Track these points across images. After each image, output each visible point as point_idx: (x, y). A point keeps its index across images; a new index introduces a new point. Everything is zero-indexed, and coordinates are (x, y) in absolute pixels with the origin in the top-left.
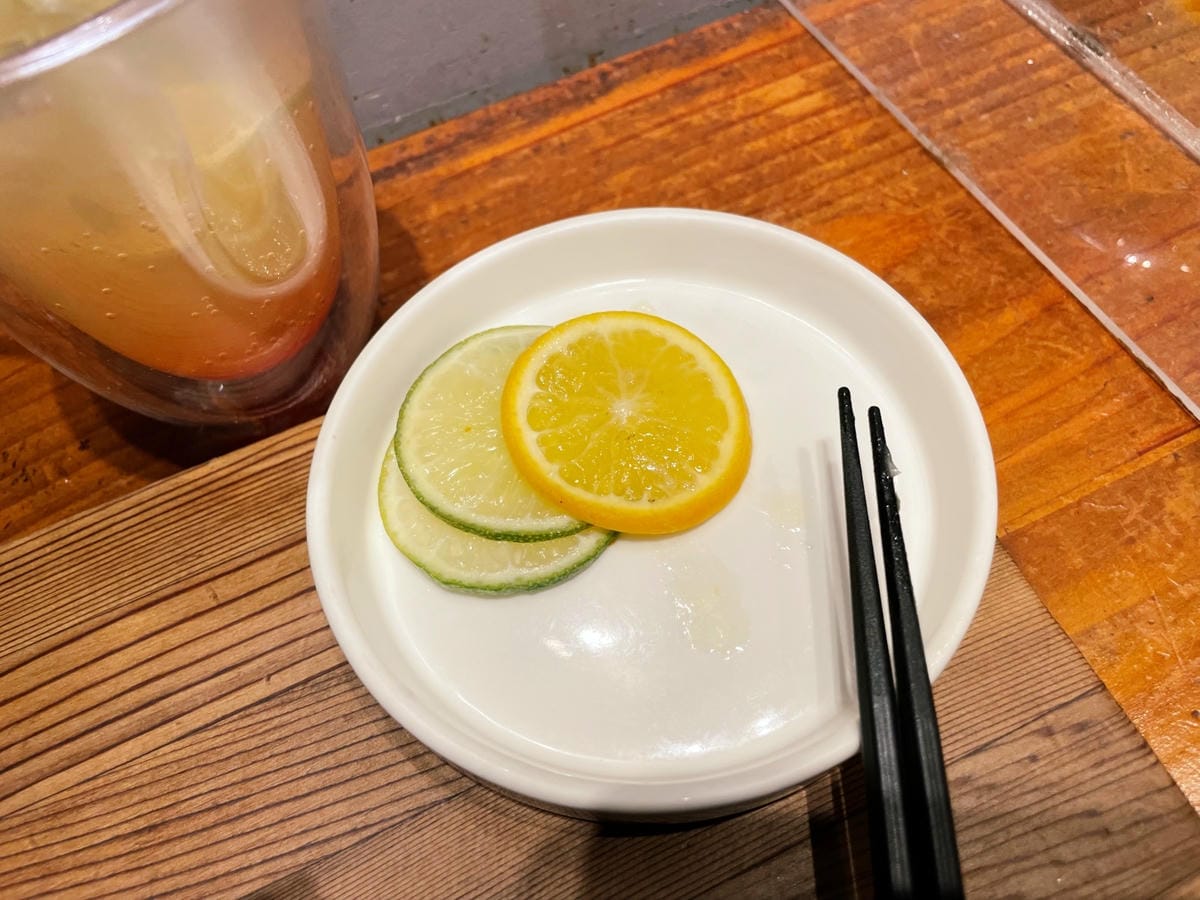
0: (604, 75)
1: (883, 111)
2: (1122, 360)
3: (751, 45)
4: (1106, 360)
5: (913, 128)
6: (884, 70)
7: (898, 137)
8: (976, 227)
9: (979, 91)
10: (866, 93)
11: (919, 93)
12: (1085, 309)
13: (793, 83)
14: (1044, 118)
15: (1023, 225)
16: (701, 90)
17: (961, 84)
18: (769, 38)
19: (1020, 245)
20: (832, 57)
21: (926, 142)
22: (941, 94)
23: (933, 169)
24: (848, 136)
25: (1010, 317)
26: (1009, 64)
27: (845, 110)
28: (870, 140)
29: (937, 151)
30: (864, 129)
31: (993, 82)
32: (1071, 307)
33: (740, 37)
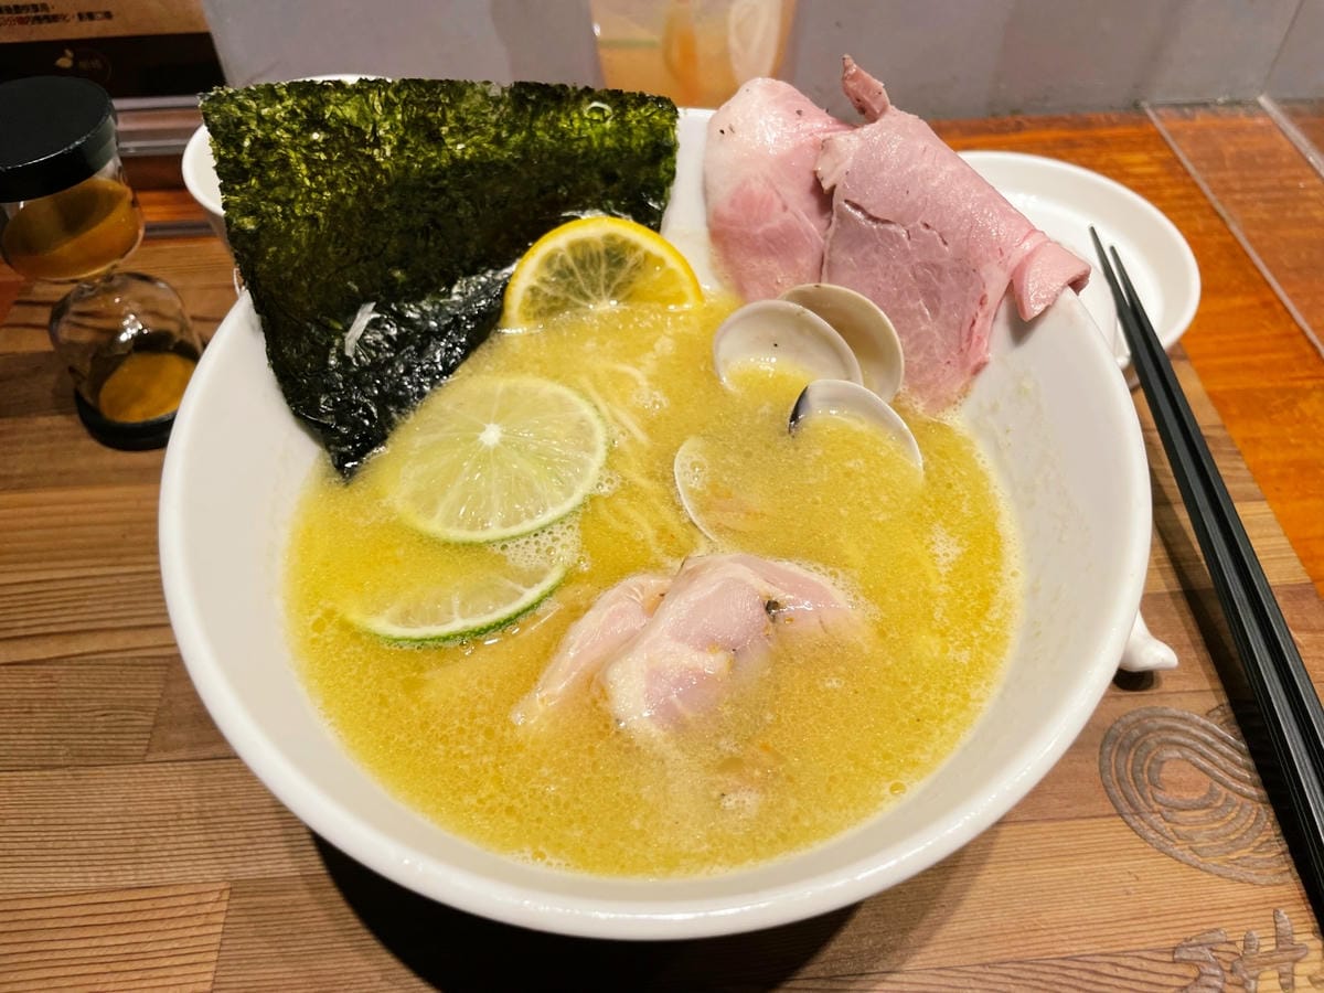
0: (1019, 123)
1: (1195, 185)
2: (1300, 340)
3: (1120, 131)
4: (1290, 336)
5: (1212, 198)
6: (1204, 164)
7: (1201, 201)
8: (1234, 256)
9: (1262, 190)
10: (1187, 174)
11: (1222, 181)
12: (1286, 310)
13: (1140, 157)
14: (1299, 214)
15: (1264, 261)
16: (1081, 145)
17: (1252, 185)
18: (1133, 130)
19: (1258, 271)
20: (1170, 149)
21: (1218, 206)
22: (1237, 186)
23: (1217, 223)
24: (1168, 192)
25: (1238, 301)
26: (1288, 183)
27: (1170, 179)
28: (1181, 197)
29: (1223, 213)
30: (1180, 191)
31: (1274, 189)
32: (1279, 307)
33: (1113, 125)
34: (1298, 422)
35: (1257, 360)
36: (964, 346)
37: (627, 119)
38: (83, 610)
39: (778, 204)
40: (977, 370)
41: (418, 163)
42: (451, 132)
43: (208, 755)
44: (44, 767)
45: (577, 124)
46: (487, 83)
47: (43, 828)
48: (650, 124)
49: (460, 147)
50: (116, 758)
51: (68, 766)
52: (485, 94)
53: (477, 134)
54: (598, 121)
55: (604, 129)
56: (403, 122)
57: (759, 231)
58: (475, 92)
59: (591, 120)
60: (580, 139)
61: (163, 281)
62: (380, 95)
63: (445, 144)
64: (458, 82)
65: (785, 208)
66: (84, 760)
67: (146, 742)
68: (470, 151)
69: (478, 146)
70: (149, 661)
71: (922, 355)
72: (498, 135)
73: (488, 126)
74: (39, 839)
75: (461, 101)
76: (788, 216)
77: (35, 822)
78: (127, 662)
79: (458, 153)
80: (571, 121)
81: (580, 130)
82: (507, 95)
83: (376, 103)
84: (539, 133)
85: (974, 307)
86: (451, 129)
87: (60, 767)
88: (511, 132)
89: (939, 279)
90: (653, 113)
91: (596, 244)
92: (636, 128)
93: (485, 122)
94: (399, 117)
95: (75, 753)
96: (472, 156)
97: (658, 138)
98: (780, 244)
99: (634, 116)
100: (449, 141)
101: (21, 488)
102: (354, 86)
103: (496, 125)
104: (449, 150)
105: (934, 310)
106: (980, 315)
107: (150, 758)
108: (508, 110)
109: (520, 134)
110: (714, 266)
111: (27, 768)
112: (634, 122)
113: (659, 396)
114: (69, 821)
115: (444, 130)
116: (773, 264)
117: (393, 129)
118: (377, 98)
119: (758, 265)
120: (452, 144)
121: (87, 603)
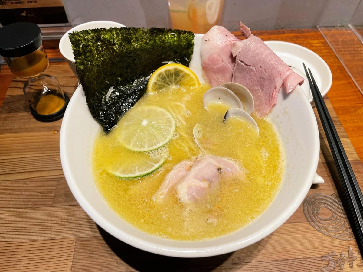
0: (283, 32)
1: (331, 49)
2: (358, 93)
3: (311, 34)
4: (356, 92)
5: (336, 53)
6: (334, 44)
7: (332, 54)
8: (341, 69)
9: (349, 51)
10: (329, 46)
11: (338, 48)
12: (355, 84)
13: (316, 41)
14: (359, 58)
15: (349, 71)
16: (300, 38)
17: (346, 49)
18: (315, 34)
19: (348, 74)
20: (325, 39)
21: (337, 55)
22: (342, 50)
23: (337, 60)
24: (324, 51)
25: (342, 82)
26: (356, 49)
27: (324, 48)
28: (327, 53)
29: (338, 57)
30: (327, 51)
31: (352, 50)
32: (353, 84)
33: (310, 32)
34: (357, 115)
35: (347, 98)
36: (270, 99)
37: (180, 37)
38: (34, 166)
39: (221, 60)
40: (274, 106)
41: (125, 49)
42: (134, 41)
43: (69, 204)
44: (25, 208)
45: (167, 39)
46: (144, 28)
47: (25, 224)
48: (187, 39)
49: (136, 45)
50: (44, 205)
51: (32, 207)
52: (143, 31)
53: (140, 42)
54: (173, 38)
55: (174, 40)
56: (121, 39)
57: (215, 67)
58: (140, 31)
59: (171, 37)
60: (168, 42)
61: (53, 77)
62: (115, 32)
63: (132, 44)
64: (136, 28)
65: (223, 61)
66: (36, 206)
67: (52, 201)
68: (139, 46)
69: (141, 44)
70: (52, 179)
71: (259, 102)
72: (146, 41)
73: (144, 39)
74: (25, 227)
75: (137, 33)
76: (223, 63)
77: (24, 222)
78: (47, 179)
79: (136, 47)
80: (166, 38)
81: (168, 40)
82: (149, 31)
83: (114, 34)
84: (157, 41)
85: (273, 89)
86: (134, 40)
87: (30, 207)
88: (150, 41)
89: (264, 81)
90: (188, 36)
91: (172, 71)
92: (183, 40)
93: (143, 38)
94: (120, 37)
95: (34, 204)
96: (139, 47)
97: (189, 42)
98: (222, 71)
99: (182, 36)
100: (133, 43)
101: (16, 132)
102: (108, 29)
103: (146, 39)
104: (133, 46)
105: (262, 90)
106: (275, 91)
107: (54, 205)
108: (149, 35)
109: (152, 41)
110: (203, 76)
111: (21, 208)
112: (182, 38)
113: (189, 112)
114: (33, 222)
115: (132, 40)
116: (219, 76)
117: (119, 41)
118: (114, 33)
119: (215, 76)
120: (134, 44)
121: (35, 164)
